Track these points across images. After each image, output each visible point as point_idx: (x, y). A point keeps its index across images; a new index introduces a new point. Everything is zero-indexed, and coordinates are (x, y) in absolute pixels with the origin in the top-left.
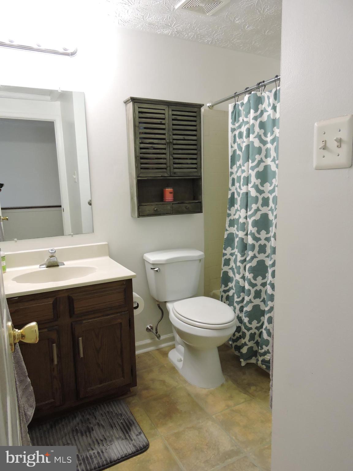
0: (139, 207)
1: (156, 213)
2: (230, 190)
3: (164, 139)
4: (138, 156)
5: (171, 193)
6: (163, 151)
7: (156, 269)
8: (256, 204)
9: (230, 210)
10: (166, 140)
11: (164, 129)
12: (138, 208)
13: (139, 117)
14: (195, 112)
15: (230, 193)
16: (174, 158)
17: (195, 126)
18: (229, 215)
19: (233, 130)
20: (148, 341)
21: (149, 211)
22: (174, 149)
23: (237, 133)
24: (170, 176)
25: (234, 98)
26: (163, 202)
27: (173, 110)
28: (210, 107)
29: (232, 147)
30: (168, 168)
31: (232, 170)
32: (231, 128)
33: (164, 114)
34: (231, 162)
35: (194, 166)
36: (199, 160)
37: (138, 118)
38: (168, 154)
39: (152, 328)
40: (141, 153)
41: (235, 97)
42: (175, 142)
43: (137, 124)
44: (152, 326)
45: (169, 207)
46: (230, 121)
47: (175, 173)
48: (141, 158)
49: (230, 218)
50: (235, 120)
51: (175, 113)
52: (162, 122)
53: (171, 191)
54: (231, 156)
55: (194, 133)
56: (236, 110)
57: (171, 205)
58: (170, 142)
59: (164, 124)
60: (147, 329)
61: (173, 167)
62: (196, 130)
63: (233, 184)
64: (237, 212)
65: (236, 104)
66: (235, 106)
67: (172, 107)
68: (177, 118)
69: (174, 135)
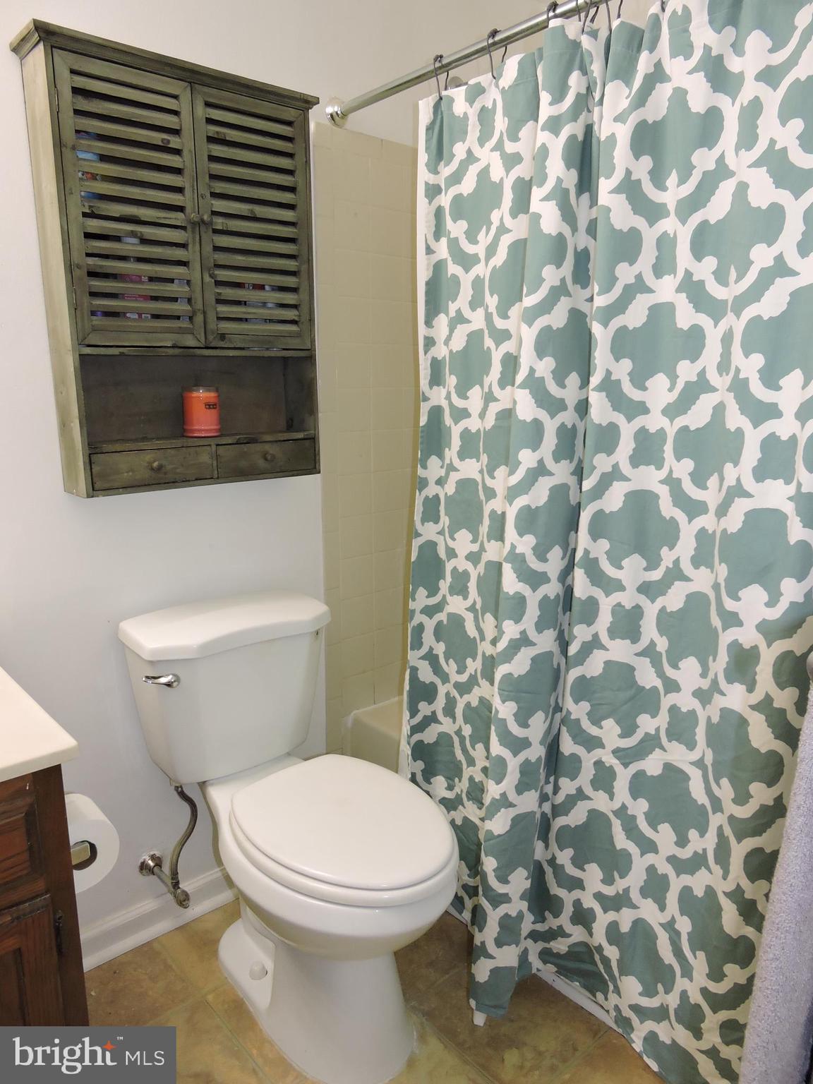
0: (90, 457)
1: (160, 480)
2: (426, 399)
3: (181, 209)
4: (79, 267)
5: (209, 406)
6: (179, 254)
7: (163, 680)
8: (534, 451)
9: (425, 467)
10: (188, 210)
11: (178, 171)
12: (90, 463)
13: (77, 112)
14: (289, 124)
15: (425, 408)
16: (218, 283)
17: (290, 172)
18: (423, 483)
19: (433, 191)
20: (147, 905)
21: (132, 470)
22: (217, 249)
23: (445, 200)
24: (207, 348)
25: (435, 78)
26: (185, 440)
27: (208, 105)
28: (337, 118)
29: (429, 251)
30: (199, 318)
31: (431, 333)
32: (427, 183)
33: (176, 113)
34: (427, 302)
35: (290, 314)
36: (303, 295)
37: (71, 113)
38: (196, 266)
39: (158, 861)
40: (88, 255)
41: (437, 75)
42: (219, 223)
43: (69, 135)
44: (158, 854)
45: (205, 457)
46: (423, 157)
47: (223, 337)
48: (92, 274)
49: (424, 493)
50: (439, 153)
51: (217, 114)
52: (169, 142)
53: (213, 401)
54: (427, 283)
55: (286, 197)
56: (442, 117)
57: (214, 447)
58: (203, 221)
59: (178, 152)
60: (143, 867)
61: (217, 313)
62: (292, 190)
63: (436, 380)
64: (451, 473)
65: (441, 98)
66: (437, 107)
67: (206, 89)
68: (224, 134)
69: (214, 195)
